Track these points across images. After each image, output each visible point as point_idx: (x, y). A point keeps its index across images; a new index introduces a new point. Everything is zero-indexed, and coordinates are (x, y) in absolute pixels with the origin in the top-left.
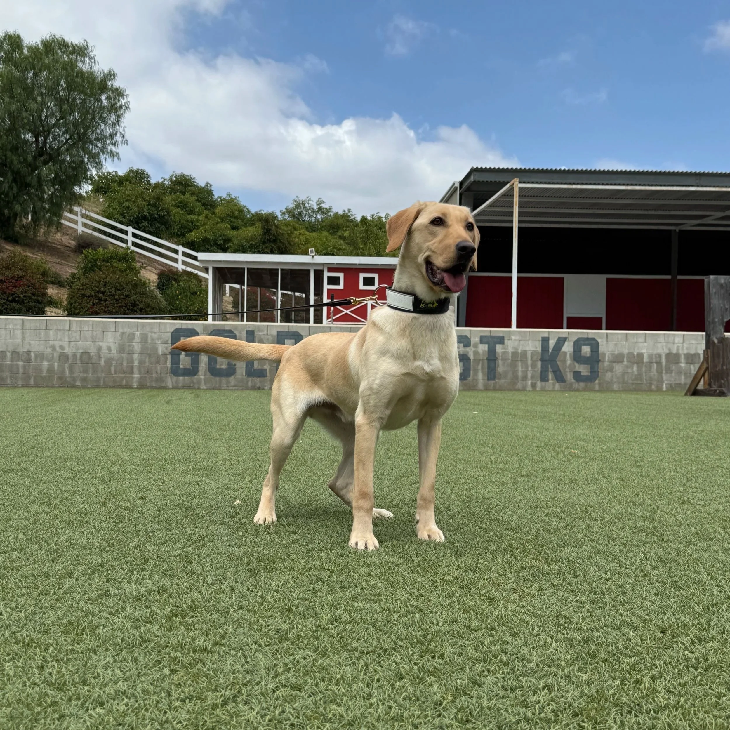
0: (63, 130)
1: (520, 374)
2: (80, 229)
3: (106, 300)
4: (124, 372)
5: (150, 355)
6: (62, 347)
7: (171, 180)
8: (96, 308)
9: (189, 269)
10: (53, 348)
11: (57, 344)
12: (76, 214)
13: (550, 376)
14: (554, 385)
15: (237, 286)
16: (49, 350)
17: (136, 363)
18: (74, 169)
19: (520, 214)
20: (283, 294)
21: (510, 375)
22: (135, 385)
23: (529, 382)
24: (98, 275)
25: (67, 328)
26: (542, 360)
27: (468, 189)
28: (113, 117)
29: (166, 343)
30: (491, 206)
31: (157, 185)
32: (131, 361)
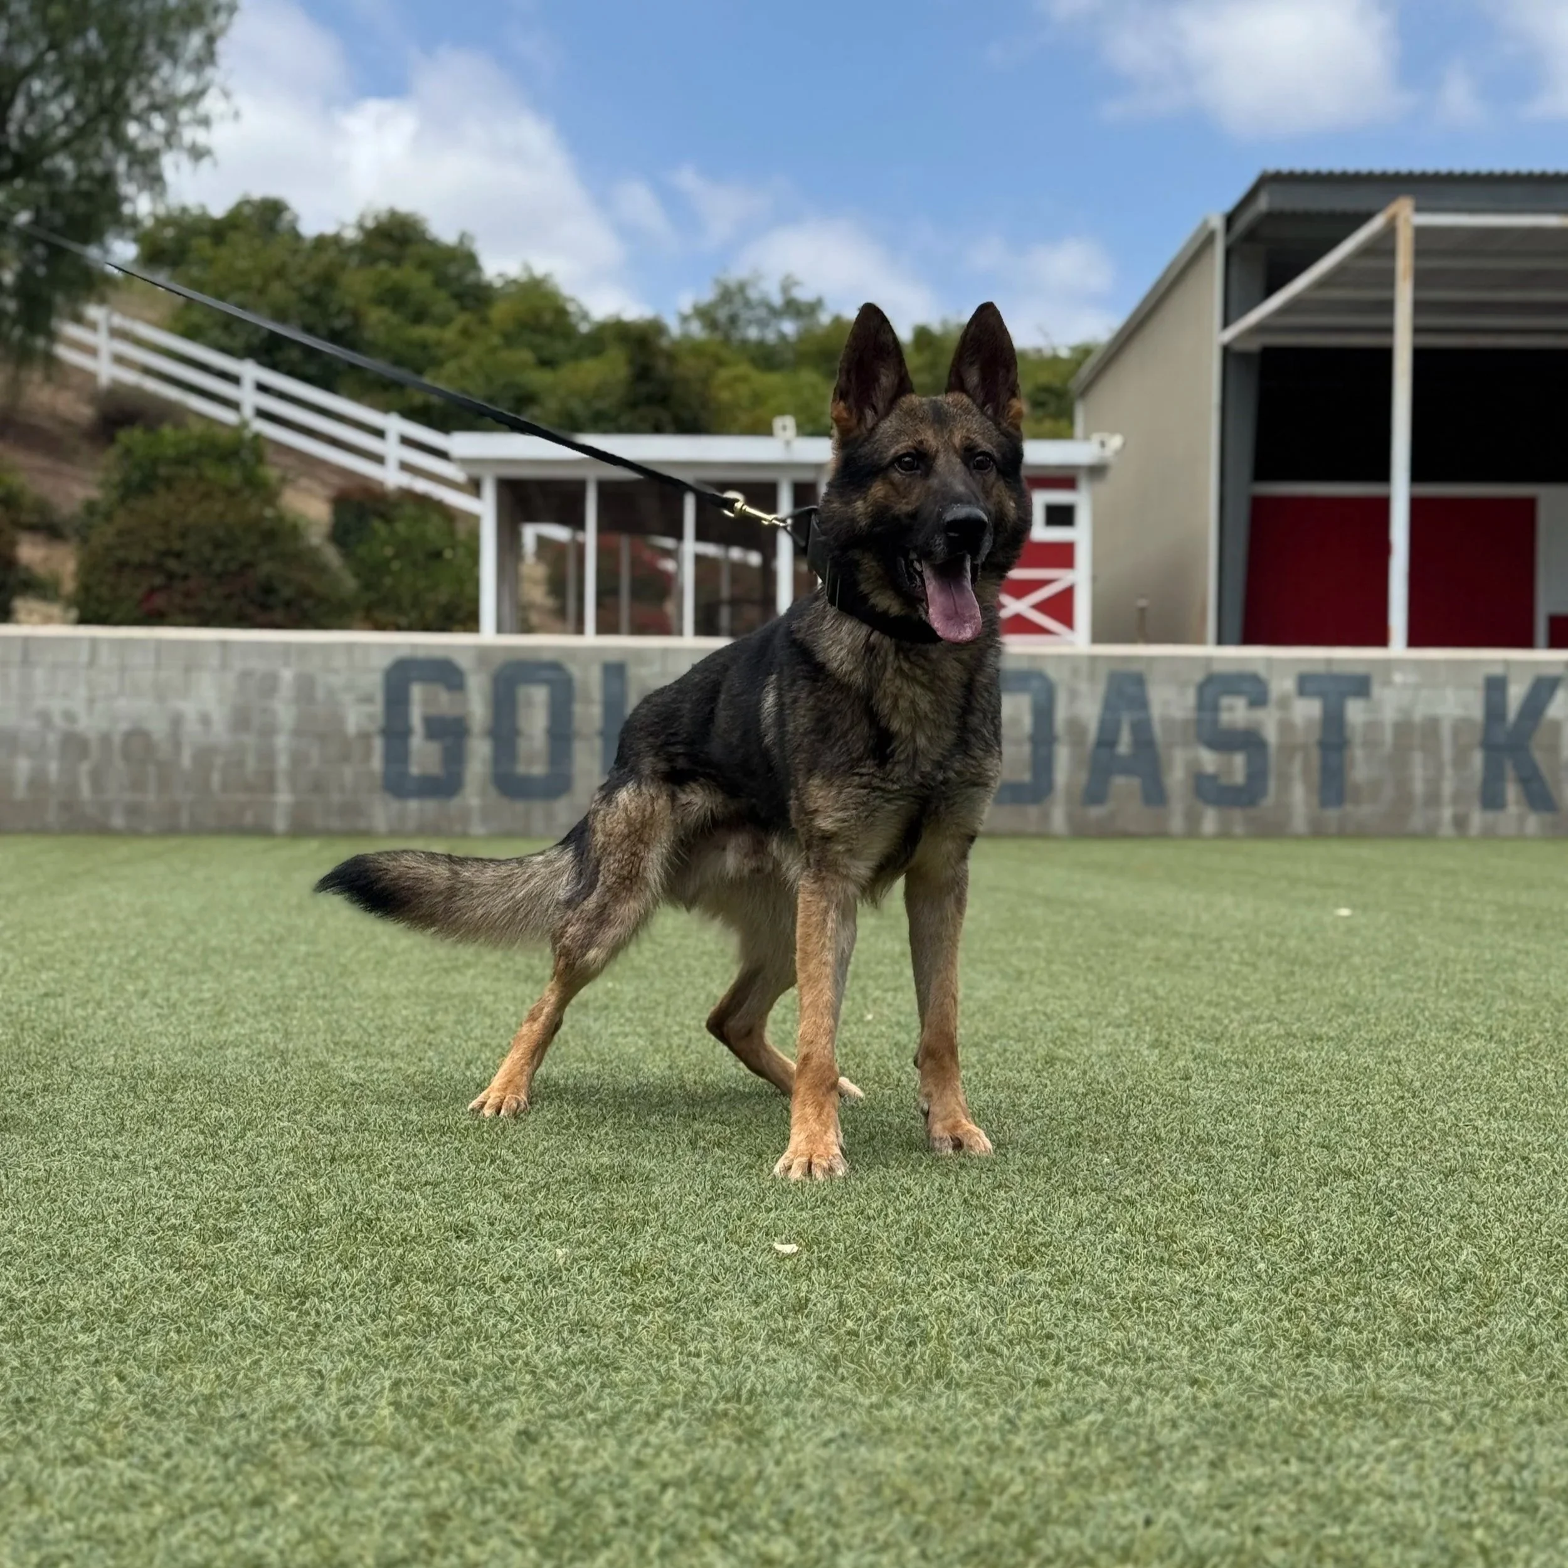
0: (57, 81)
1: (1419, 787)
2: (106, 372)
3: (186, 577)
4: (249, 788)
5: (322, 738)
6: (70, 716)
7: (361, 226)
8: (159, 601)
9: (421, 486)
10: (45, 718)
11: (56, 706)
12: (93, 326)
13: (1512, 792)
14: (1521, 820)
15: (559, 533)
16: (33, 724)
17: (283, 762)
18: (88, 196)
19: (1419, 307)
20: (699, 559)
21: (1388, 792)
22: (281, 824)
23: (1447, 813)
24: (162, 504)
25: (84, 658)
26: (1489, 746)
27: (1251, 235)
28: (196, 40)
29: (368, 699)
30: (1322, 283)
31: (321, 242)
32: (267, 756)
